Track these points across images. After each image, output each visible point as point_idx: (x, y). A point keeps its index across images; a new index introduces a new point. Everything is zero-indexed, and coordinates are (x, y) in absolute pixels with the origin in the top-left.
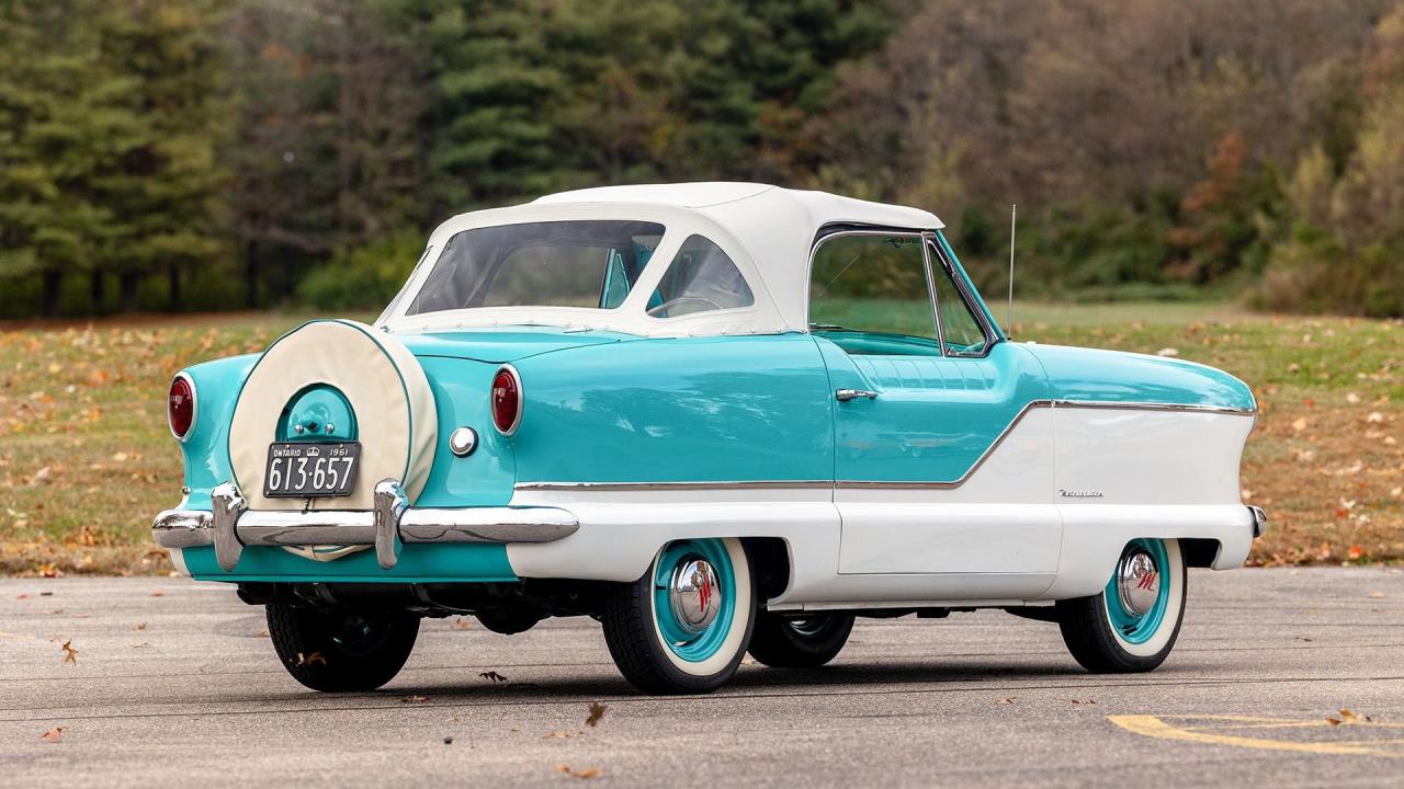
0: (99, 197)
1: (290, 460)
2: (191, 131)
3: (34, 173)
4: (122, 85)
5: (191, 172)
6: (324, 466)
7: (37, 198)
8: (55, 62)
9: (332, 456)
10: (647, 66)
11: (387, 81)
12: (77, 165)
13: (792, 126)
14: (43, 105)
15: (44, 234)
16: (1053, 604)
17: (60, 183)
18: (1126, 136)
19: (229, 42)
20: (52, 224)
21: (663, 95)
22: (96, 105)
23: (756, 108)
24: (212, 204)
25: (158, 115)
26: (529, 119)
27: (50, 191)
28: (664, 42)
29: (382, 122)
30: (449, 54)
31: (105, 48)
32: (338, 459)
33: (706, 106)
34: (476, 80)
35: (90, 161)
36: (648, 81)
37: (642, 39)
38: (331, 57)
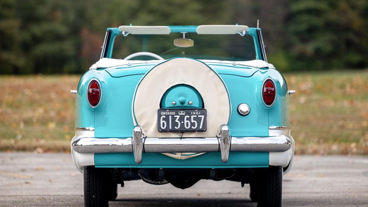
1: (170, 116)
6: (188, 119)
9: (193, 115)
21: (357, 11)
32: (196, 116)
34: (301, 6)
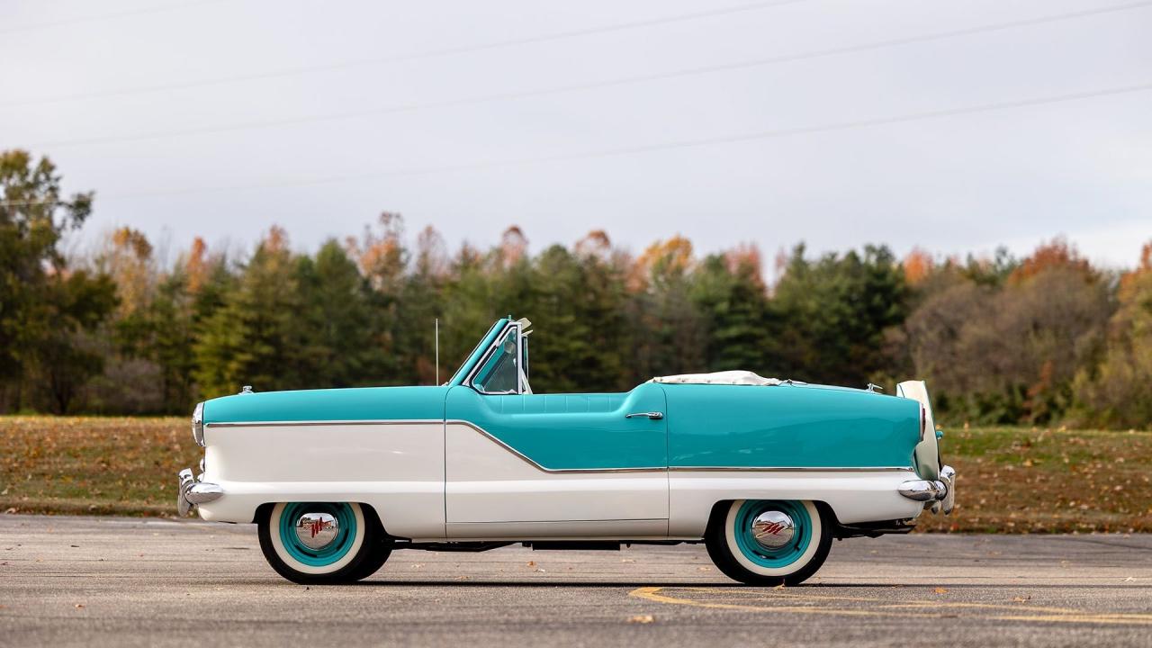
2: (612, 350)
4: (583, 330)
10: (804, 328)
12: (563, 364)
13: (865, 355)
18: (1005, 361)
19: (629, 314)
21: (811, 340)
22: (572, 338)
23: (850, 346)
27: (551, 374)
30: (722, 321)
33: (829, 346)
35: (569, 362)
36: (804, 334)
38: (671, 322)
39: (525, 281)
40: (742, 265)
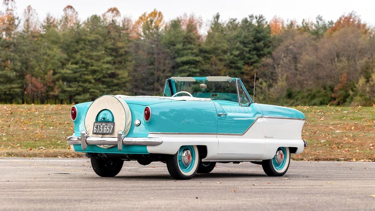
0: (103, 83)
1: (99, 126)
2: (123, 69)
3: (90, 77)
4: (109, 59)
5: (124, 78)
6: (106, 127)
7: (90, 82)
8: (94, 53)
10: (221, 57)
11: (165, 59)
12: (99, 76)
13: (251, 70)
14: (92, 63)
15: (91, 90)
16: (262, 161)
17: (95, 79)
19: (131, 50)
20: (93, 88)
21: (224, 63)
22: (104, 63)
23: (243, 67)
24: (127, 84)
25: (117, 65)
26: (195, 68)
27: (93, 81)
28: (225, 52)
29: (164, 68)
30: (178, 53)
31: (105, 50)
32: (109, 126)
33: (233, 65)
34: (184, 59)
35: (102, 75)
36: (221, 60)
37: (220, 51)
38: (153, 54)
39: (79, 34)
40: (188, 26)
